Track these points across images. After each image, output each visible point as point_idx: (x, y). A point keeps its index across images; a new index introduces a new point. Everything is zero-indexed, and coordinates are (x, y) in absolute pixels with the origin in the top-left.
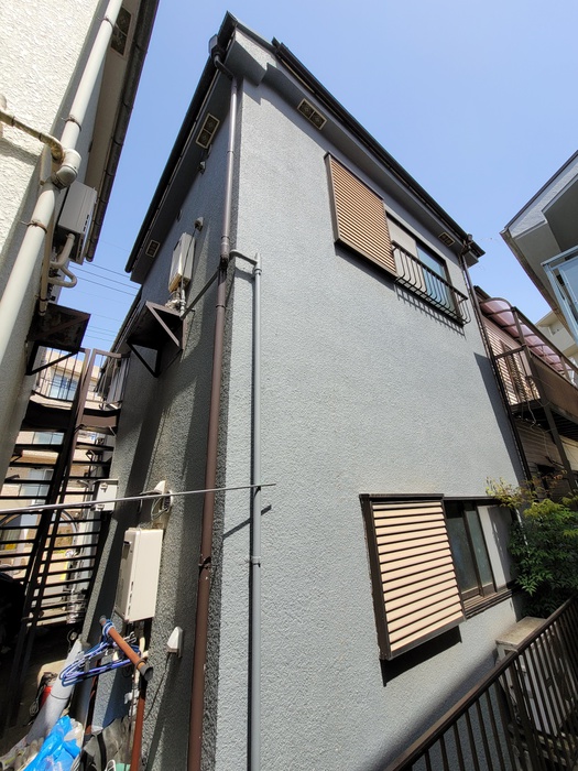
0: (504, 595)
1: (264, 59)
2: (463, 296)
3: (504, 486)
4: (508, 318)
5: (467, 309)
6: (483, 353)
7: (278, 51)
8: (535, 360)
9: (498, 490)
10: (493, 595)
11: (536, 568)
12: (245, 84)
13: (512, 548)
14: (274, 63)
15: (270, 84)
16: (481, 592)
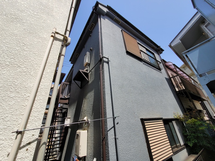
0: (184, 148)
1: (105, 10)
2: (160, 62)
3: (179, 115)
4: (173, 67)
5: (161, 66)
6: (167, 77)
7: (109, 8)
8: (182, 78)
9: (177, 116)
10: (180, 148)
11: (192, 139)
12: (101, 16)
13: (184, 133)
14: (108, 11)
15: (107, 15)
16: (177, 147)
